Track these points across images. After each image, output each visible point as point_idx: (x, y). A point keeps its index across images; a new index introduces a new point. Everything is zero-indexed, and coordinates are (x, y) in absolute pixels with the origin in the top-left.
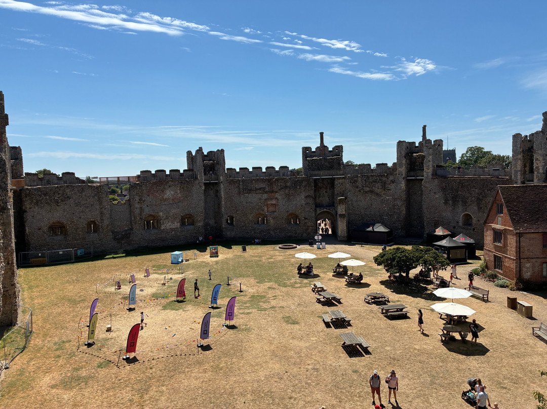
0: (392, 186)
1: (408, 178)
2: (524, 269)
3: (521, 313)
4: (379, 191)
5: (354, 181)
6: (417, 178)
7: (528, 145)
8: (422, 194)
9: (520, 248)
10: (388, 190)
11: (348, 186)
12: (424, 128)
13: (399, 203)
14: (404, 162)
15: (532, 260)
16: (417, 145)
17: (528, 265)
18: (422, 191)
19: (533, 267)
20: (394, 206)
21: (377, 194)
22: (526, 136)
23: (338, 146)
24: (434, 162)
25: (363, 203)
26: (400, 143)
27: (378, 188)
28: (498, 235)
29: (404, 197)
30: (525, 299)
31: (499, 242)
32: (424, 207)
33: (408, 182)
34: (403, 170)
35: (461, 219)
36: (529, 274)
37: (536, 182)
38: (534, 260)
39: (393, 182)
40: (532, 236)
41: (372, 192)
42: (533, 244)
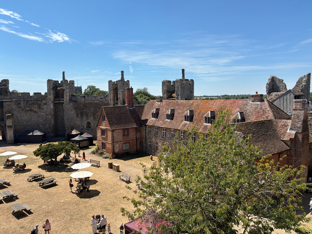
0: (45, 107)
1: (55, 102)
2: (115, 148)
3: (114, 170)
4: (36, 110)
5: (18, 104)
6: (61, 102)
7: (115, 86)
8: (63, 111)
9: (113, 138)
10: (42, 109)
11: (14, 106)
12: (64, 73)
13: (50, 117)
14: (52, 92)
15: (118, 143)
16: (60, 82)
17: (117, 145)
18: (63, 110)
19: (119, 146)
20: (46, 118)
21: (35, 112)
22: (114, 82)
23: (6, 80)
24: (70, 93)
25: (25, 117)
26: (49, 81)
27: (35, 108)
28: (103, 132)
29: (53, 113)
30: (116, 162)
31: (104, 135)
32: (65, 119)
33: (55, 104)
34: (51, 97)
35: (85, 125)
36: (118, 150)
37: (119, 105)
38: (119, 143)
39: (45, 104)
40: (118, 131)
41: (31, 110)
42: (119, 134)
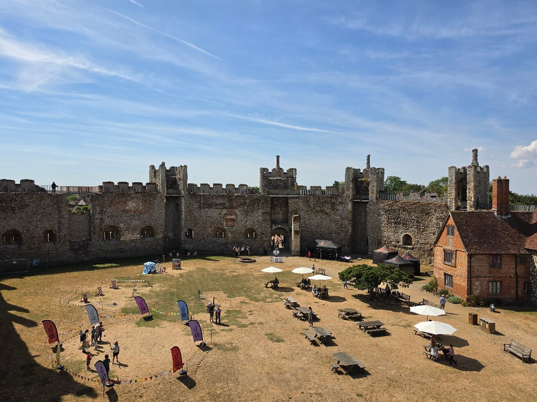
0: (340, 207)
1: (354, 200)
2: (474, 287)
4: (328, 211)
5: (307, 201)
6: (363, 201)
8: (366, 215)
9: (470, 268)
10: (336, 210)
11: (301, 204)
12: (369, 156)
13: (346, 222)
14: (351, 186)
15: (480, 279)
16: (362, 171)
17: (477, 283)
18: (366, 213)
19: (481, 284)
20: (341, 224)
21: (327, 214)
23: (292, 169)
24: (377, 187)
25: (314, 220)
26: (348, 169)
27: (327, 208)
28: (448, 256)
29: (350, 216)
31: (450, 261)
32: (369, 226)
33: (354, 204)
34: (350, 193)
36: (478, 291)
38: (482, 279)
39: (341, 203)
40: (481, 257)
41: (322, 211)
42: (482, 265)
